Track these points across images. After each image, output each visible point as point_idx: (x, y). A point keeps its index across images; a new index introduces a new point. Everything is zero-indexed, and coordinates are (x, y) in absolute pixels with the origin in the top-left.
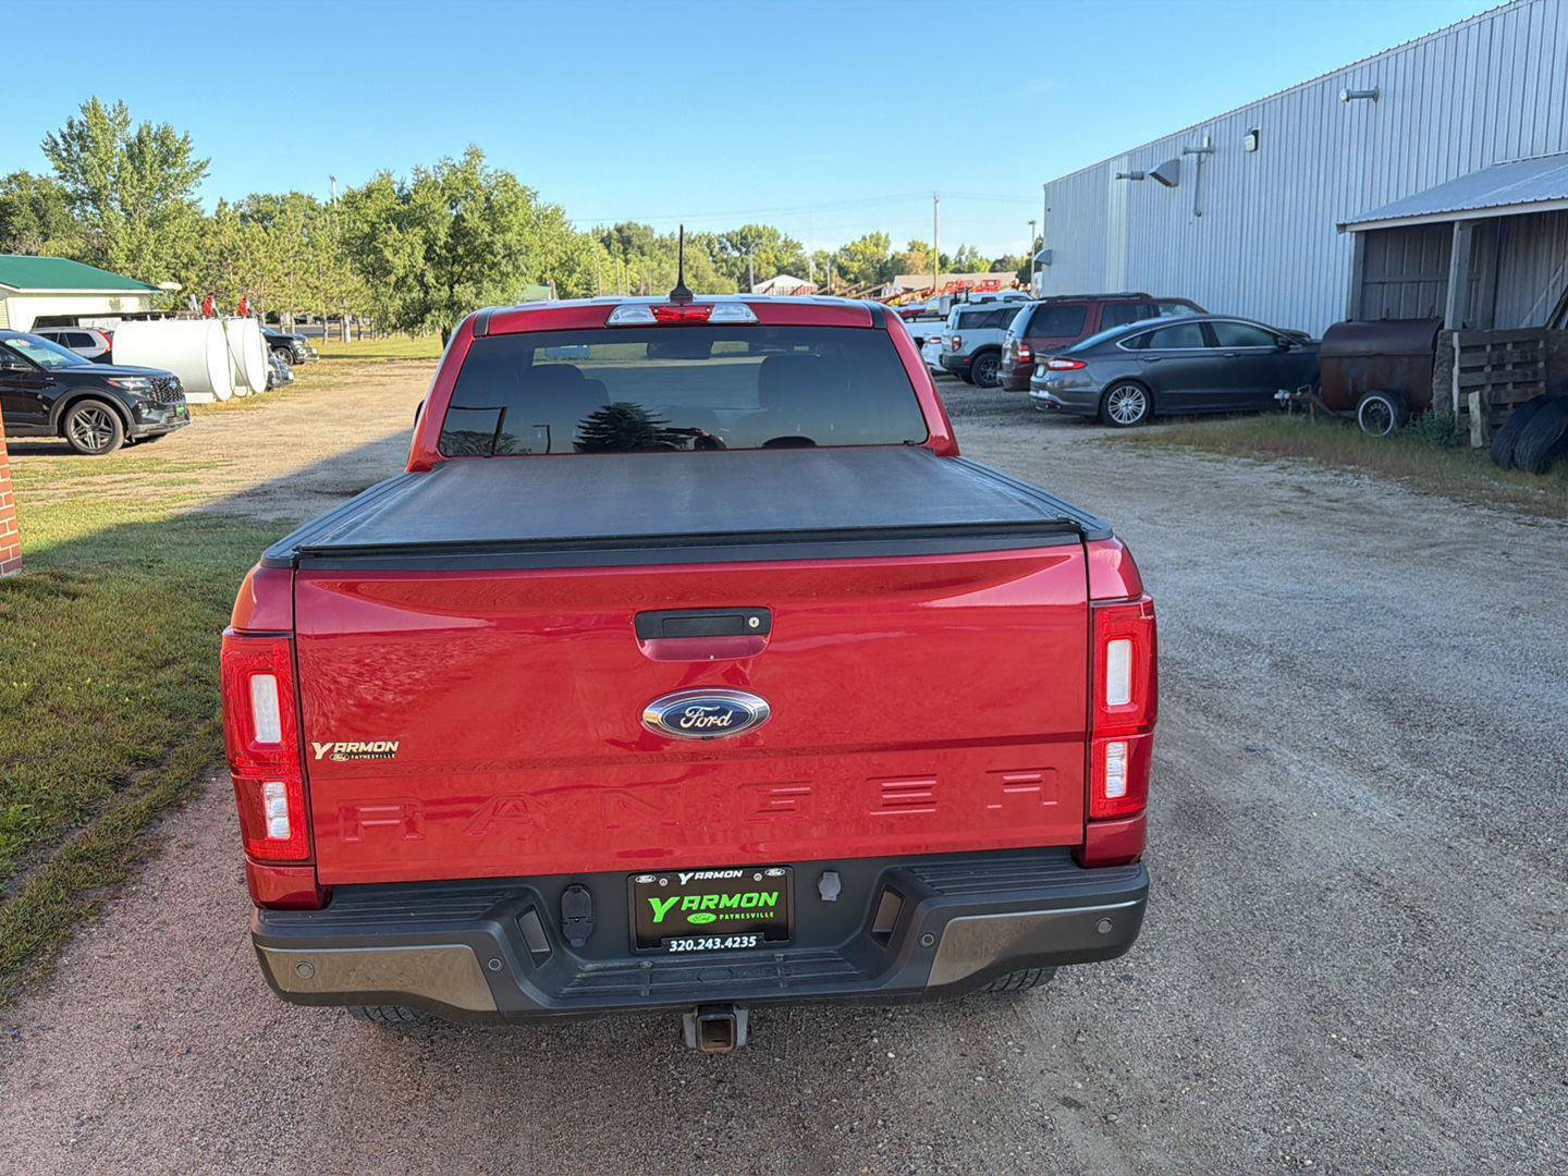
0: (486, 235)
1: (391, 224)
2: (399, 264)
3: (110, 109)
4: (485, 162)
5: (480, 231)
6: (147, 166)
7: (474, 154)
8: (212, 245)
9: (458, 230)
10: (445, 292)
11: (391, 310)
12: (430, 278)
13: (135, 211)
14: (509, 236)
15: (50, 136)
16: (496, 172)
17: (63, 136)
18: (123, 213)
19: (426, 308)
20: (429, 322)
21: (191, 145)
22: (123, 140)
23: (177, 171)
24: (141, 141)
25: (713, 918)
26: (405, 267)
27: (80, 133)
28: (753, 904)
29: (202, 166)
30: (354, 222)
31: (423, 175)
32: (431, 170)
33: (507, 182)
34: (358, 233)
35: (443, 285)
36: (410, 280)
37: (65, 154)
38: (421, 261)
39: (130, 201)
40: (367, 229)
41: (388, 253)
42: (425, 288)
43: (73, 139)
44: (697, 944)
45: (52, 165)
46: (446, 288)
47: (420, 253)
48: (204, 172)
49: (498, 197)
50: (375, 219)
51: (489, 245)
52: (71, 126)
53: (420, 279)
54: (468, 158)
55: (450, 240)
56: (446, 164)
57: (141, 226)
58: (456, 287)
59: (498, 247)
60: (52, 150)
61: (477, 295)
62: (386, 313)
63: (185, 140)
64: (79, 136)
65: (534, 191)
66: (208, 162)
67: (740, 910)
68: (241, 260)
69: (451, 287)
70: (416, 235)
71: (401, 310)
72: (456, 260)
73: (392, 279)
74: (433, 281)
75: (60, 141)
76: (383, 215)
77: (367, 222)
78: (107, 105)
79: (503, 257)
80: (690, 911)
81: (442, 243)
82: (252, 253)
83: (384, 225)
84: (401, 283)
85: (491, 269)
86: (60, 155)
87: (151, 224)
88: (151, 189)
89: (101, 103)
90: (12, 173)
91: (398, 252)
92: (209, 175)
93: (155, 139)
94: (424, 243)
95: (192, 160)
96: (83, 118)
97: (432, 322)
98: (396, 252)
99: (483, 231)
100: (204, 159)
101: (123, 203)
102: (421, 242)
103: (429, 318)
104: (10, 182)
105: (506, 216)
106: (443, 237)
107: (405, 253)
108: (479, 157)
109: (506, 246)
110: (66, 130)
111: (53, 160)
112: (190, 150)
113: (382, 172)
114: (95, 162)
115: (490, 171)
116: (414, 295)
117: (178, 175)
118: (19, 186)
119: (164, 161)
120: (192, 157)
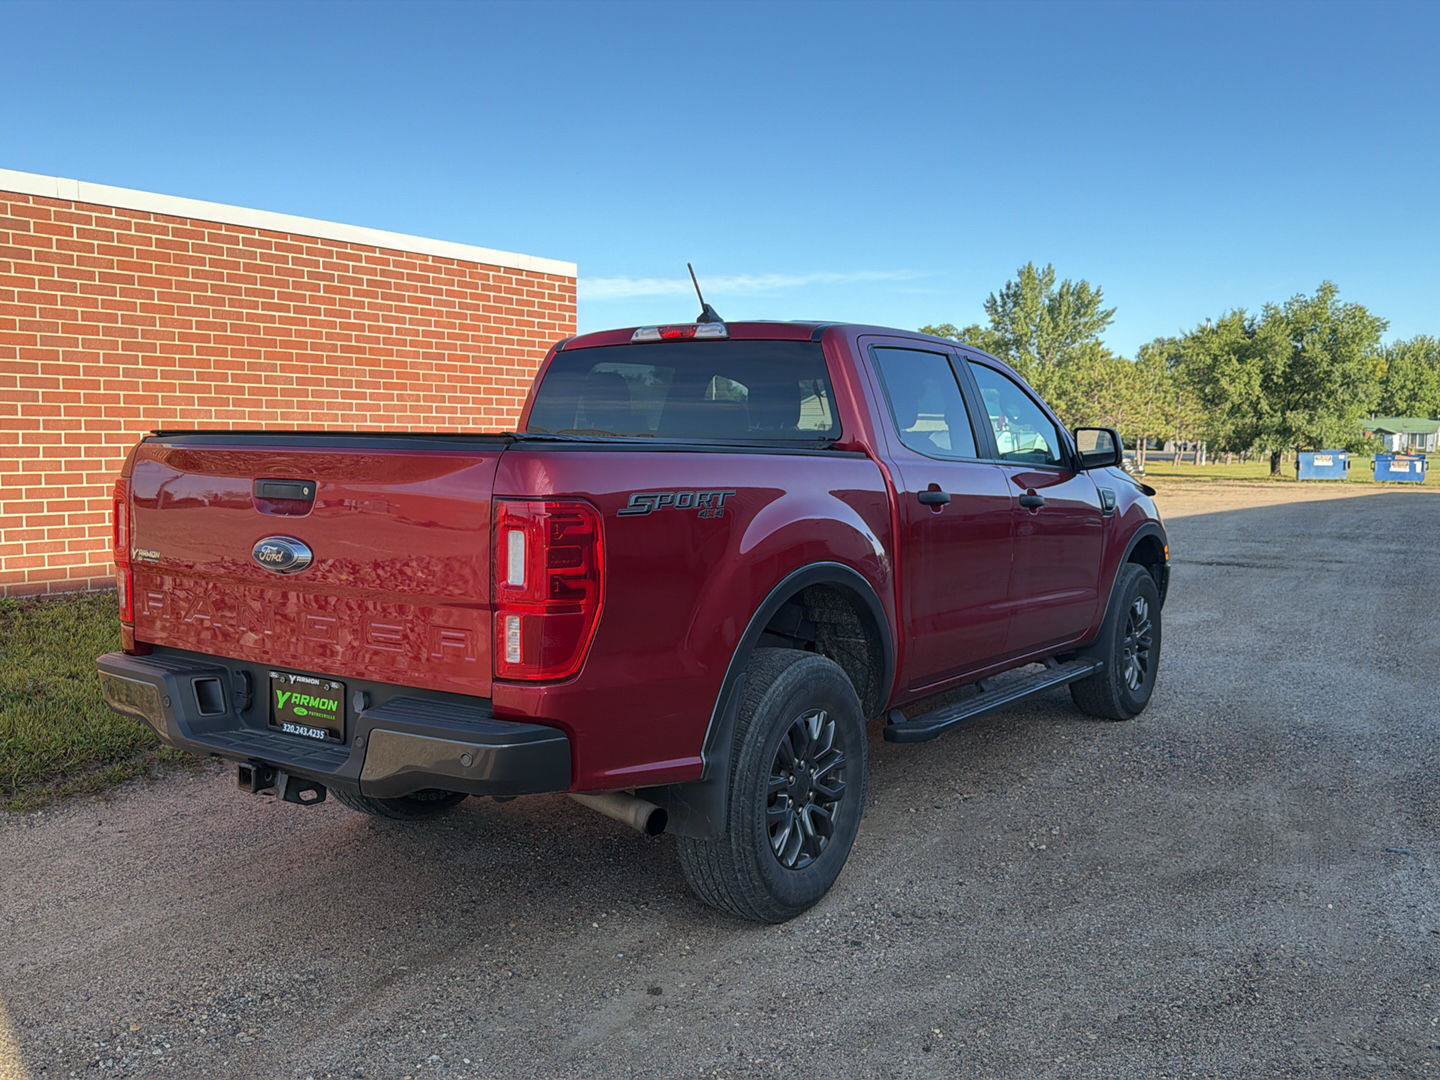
0: (1325, 364)
1: (1232, 356)
2: (1235, 391)
3: (1040, 271)
4: (1337, 297)
5: (1319, 360)
6: (1062, 317)
7: (1327, 290)
8: (1083, 378)
9: (1298, 361)
10: (1277, 419)
11: (1222, 434)
12: (1264, 406)
13: (1048, 353)
14: (1349, 366)
15: (992, 296)
16: (1345, 305)
17: (1002, 296)
18: (1038, 356)
19: (1257, 432)
20: (1256, 445)
21: (1101, 298)
22: (1046, 297)
23: (1086, 320)
24: (1061, 296)
25: (306, 712)
26: (1241, 394)
27: (1015, 292)
28: (324, 708)
29: (1109, 315)
30: (1198, 355)
31: (1272, 311)
32: (1281, 306)
33: (1356, 314)
34: (1202, 365)
35: (1276, 411)
36: (1245, 407)
37: (1000, 309)
38: (1257, 390)
39: (1044, 346)
40: (1209, 361)
41: (1224, 383)
42: (1260, 415)
43: (1008, 297)
44: (296, 730)
45: (989, 318)
46: (1279, 414)
47: (1257, 382)
48: (1109, 320)
49: (1346, 329)
50: (1217, 353)
51: (1328, 373)
52: (1008, 287)
53: (1255, 406)
54: (1320, 293)
55: (1287, 370)
56: (1297, 301)
57: (1050, 366)
58: (1288, 413)
59: (1337, 376)
60: (991, 306)
61: (1310, 421)
62: (1217, 436)
63: (1097, 294)
64: (1014, 296)
65: (1384, 321)
66: (1113, 311)
67: (318, 710)
68: (1104, 391)
69: (1283, 413)
70: (1254, 366)
71: (1232, 434)
72: (1294, 388)
73: (1227, 406)
74: (1267, 408)
75: (998, 299)
76: (1227, 349)
77: (1210, 355)
78: (1039, 267)
79: (1341, 386)
80: (296, 705)
81: (1280, 372)
82: (1114, 385)
83: (1225, 357)
84: (1235, 410)
85: (1328, 397)
86: (996, 311)
87: (1059, 364)
88: (1062, 335)
89: (1034, 266)
90: (966, 326)
91: (1234, 381)
92: (1112, 322)
93: (1073, 294)
94: (1262, 372)
95: (1101, 309)
96: (1018, 280)
97: (1260, 446)
98: (1233, 381)
99: (1322, 360)
100: (1110, 308)
101: (1039, 347)
102: (1258, 372)
103: (1257, 442)
104: (964, 334)
105: (1349, 346)
106: (1280, 368)
107: (1242, 382)
108: (1331, 292)
109: (1344, 375)
110: (1004, 291)
111: (991, 315)
112: (1100, 302)
113: (1236, 310)
114: (1022, 314)
115: (1340, 305)
116: (1247, 420)
117: (1086, 323)
118: (970, 337)
119: (1078, 312)
120: (1101, 307)
